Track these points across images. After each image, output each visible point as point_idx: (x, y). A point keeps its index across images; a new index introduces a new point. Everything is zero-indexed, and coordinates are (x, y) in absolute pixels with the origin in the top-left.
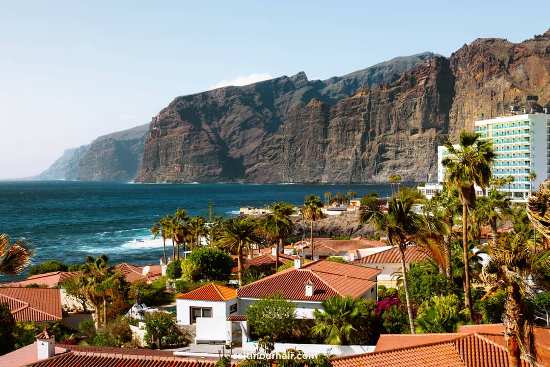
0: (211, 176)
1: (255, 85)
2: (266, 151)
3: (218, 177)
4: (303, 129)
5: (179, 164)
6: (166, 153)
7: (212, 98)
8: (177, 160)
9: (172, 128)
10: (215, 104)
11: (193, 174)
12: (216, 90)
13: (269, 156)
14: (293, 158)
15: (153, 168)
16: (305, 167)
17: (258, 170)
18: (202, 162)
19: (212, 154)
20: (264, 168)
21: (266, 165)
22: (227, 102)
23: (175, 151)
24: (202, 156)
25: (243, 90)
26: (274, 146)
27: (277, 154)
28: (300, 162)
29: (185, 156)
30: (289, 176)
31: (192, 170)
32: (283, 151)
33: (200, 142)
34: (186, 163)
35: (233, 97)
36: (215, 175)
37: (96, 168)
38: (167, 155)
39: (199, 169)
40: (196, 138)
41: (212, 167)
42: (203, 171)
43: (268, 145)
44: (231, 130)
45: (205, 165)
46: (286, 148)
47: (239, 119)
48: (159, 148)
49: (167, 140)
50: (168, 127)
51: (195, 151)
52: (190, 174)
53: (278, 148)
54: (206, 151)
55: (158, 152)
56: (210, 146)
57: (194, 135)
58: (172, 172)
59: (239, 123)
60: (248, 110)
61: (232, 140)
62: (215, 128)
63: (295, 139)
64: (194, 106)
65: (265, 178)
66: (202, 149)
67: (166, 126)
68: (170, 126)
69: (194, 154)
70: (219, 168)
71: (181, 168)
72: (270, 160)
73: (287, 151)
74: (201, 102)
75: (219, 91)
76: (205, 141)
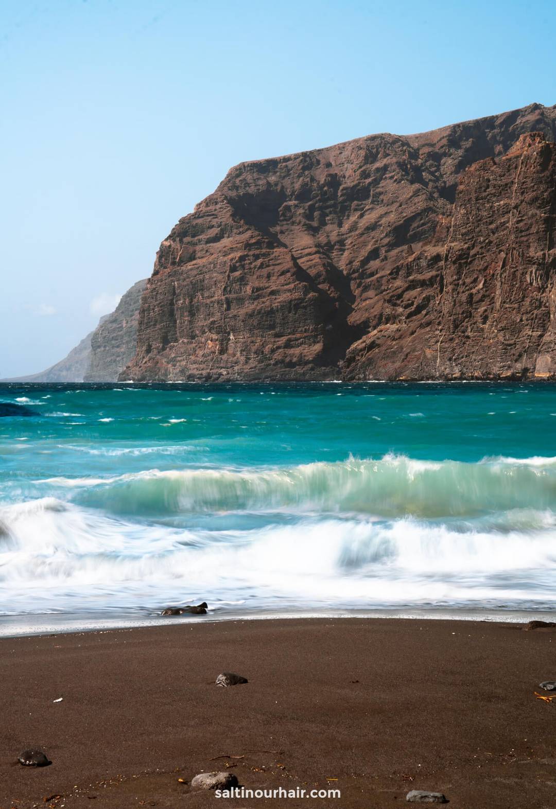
0: (291, 365)
1: (448, 132)
2: (400, 291)
3: (310, 365)
4: (493, 226)
5: (218, 333)
6: (191, 306)
7: (329, 165)
8: (213, 322)
9: (209, 241)
10: (334, 181)
11: (248, 359)
12: (342, 147)
13: (406, 307)
14: (465, 307)
15: (161, 345)
16: (492, 333)
17: (379, 346)
18: (272, 327)
19: (297, 307)
20: (394, 340)
21: (398, 330)
22: (365, 175)
23: (208, 301)
24: (271, 312)
25: (416, 145)
26: (420, 277)
27: (428, 299)
28: (480, 320)
29: (233, 312)
30: (450, 359)
31: (245, 350)
32: (441, 291)
33: (269, 276)
34: (234, 330)
35: (385, 161)
36: (302, 362)
37: (124, 353)
38: (192, 312)
39: (263, 346)
40: (261, 267)
41: (297, 340)
42: (273, 351)
43: (409, 274)
44: (370, 247)
45: (278, 335)
46: (448, 279)
47: (392, 217)
48: (174, 293)
49: (195, 272)
50: (200, 241)
51: (255, 299)
52: (243, 359)
53: (431, 282)
54: (283, 297)
55: (172, 304)
56: (292, 286)
57: (257, 257)
58: (201, 353)
59: (389, 229)
60: (416, 193)
61: (369, 272)
62: (329, 242)
63: (472, 252)
64: (279, 188)
65: (391, 367)
66: (273, 293)
67: (193, 236)
68: (203, 237)
69: (253, 307)
70: (315, 343)
71: (222, 344)
72: (409, 316)
73: (450, 288)
74: (299, 176)
75: (350, 148)
76: (283, 273)
